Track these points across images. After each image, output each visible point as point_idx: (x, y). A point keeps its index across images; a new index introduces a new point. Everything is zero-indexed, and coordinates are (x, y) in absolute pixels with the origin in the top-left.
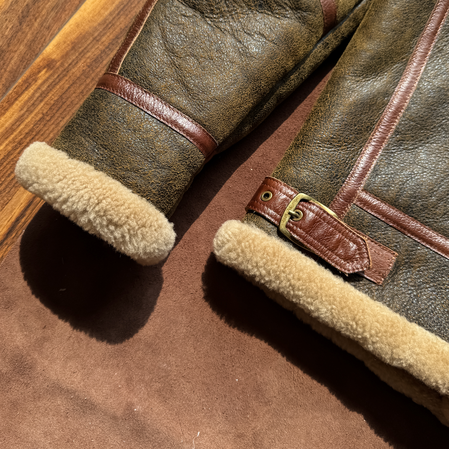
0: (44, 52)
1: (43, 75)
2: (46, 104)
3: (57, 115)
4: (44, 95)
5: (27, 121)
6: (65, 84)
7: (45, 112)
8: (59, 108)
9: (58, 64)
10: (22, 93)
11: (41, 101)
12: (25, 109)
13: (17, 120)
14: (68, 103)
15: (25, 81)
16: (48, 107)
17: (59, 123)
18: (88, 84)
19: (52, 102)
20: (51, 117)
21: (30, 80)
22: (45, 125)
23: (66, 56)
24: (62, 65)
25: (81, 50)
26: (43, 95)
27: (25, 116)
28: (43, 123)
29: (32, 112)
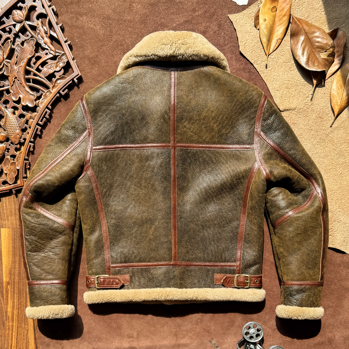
0: (4, 281)
1: (9, 287)
2: (16, 294)
3: (22, 295)
4: (14, 292)
5: (15, 301)
6: (16, 286)
7: (18, 296)
8: (21, 293)
9: (10, 282)
10: (8, 295)
11: (15, 294)
12: (12, 299)
14: (22, 290)
15: (6, 292)
16: (18, 294)
17: (24, 297)
18: (23, 282)
19: (18, 292)
20: (21, 296)
21: (7, 291)
22: (21, 299)
23: (10, 278)
24: (11, 281)
25: (13, 274)
29: (15, 298)
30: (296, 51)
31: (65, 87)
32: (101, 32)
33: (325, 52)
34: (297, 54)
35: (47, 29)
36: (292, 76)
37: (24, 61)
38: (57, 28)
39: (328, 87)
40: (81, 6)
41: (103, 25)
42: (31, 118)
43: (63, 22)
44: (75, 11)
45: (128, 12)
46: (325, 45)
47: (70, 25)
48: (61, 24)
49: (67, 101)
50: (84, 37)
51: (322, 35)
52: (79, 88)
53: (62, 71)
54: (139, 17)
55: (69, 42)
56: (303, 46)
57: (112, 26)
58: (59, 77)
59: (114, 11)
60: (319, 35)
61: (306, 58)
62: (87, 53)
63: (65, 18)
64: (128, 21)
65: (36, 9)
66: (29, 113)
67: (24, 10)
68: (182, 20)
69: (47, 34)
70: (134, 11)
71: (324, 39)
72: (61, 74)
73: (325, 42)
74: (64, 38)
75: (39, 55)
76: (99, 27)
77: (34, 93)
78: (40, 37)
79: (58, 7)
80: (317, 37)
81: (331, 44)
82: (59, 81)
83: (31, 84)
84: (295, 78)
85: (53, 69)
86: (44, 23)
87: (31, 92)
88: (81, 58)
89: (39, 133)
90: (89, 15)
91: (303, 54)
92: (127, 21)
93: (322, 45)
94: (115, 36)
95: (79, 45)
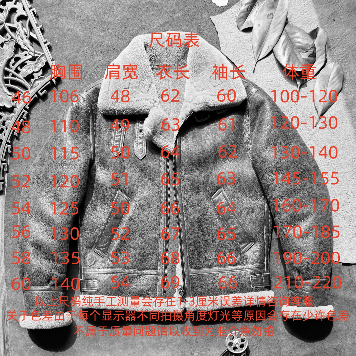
30: (277, 51)
31: (43, 87)
32: (81, 34)
33: (306, 52)
34: (278, 54)
35: (27, 30)
36: (274, 76)
37: (3, 62)
38: (37, 29)
39: (310, 87)
40: (61, 8)
41: (83, 26)
42: (8, 119)
43: (44, 23)
44: (55, 13)
45: (108, 14)
46: (306, 46)
47: (50, 27)
48: (41, 26)
49: (46, 101)
50: (64, 38)
51: (303, 36)
52: (57, 88)
53: (41, 72)
54: (120, 19)
55: (48, 44)
56: (284, 46)
57: (92, 28)
58: (38, 78)
59: (94, 13)
60: (300, 36)
61: (287, 58)
62: (67, 53)
63: (45, 20)
64: (109, 22)
65: (17, 11)
66: (6, 114)
67: (5, 12)
68: (162, 21)
69: (27, 35)
70: (114, 13)
71: (305, 39)
72: (40, 75)
73: (306, 42)
74: (43, 39)
75: (18, 56)
76: (79, 28)
77: (13, 94)
78: (20, 38)
79: (39, 9)
80: (298, 38)
81: (312, 45)
82: (37, 82)
83: (10, 85)
84: (277, 78)
85: (32, 70)
86: (24, 25)
87: (9, 93)
88: (60, 59)
89: (15, 134)
90: (69, 17)
91: (284, 53)
92: (107, 23)
93: (303, 45)
94: (95, 37)
95: (58, 46)
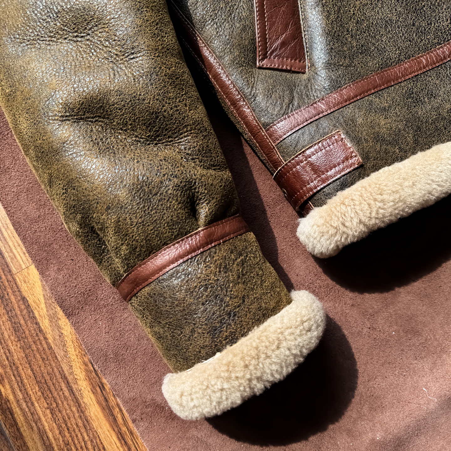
13: (42, 438)
26: (28, 400)
27: (41, 427)
28: (57, 413)
